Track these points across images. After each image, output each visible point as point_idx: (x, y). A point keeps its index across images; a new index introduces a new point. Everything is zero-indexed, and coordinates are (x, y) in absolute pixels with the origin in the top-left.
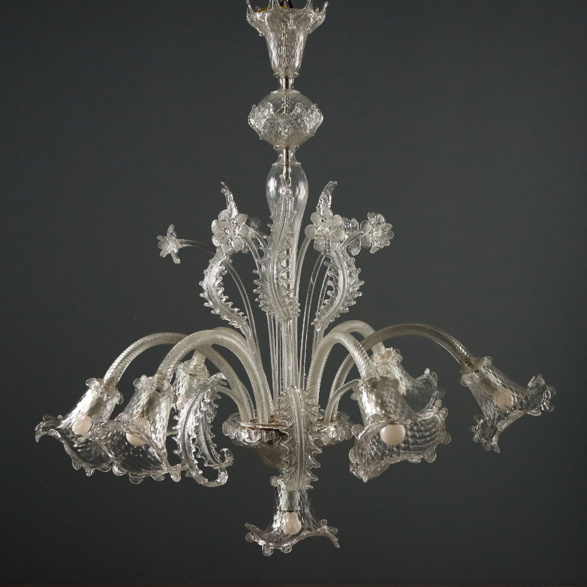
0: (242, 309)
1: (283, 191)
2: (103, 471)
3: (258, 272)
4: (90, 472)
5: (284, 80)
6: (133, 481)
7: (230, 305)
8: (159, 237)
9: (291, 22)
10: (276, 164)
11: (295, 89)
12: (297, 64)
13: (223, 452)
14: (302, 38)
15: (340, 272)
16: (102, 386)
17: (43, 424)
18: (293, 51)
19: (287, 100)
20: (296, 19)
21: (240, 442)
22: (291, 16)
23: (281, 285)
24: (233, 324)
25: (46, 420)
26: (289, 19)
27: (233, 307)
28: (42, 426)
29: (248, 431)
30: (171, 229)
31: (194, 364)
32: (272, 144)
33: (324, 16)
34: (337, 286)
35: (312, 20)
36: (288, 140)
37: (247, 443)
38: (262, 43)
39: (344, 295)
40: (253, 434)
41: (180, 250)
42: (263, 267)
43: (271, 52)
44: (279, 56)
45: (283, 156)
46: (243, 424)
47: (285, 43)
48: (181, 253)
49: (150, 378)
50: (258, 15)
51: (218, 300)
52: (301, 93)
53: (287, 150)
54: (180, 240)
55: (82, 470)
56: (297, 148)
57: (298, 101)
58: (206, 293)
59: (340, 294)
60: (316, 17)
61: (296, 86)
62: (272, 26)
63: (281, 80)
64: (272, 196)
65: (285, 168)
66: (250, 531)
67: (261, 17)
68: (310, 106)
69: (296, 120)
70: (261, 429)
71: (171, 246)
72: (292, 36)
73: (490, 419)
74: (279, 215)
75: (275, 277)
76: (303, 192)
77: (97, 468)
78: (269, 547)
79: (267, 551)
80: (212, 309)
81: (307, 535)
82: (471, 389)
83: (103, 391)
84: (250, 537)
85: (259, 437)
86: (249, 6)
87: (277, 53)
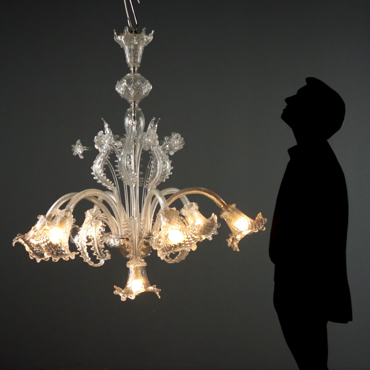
1: (130, 122)
2: (45, 260)
3: (117, 161)
4: (39, 260)
5: (133, 68)
6: (54, 261)
7: (105, 178)
8: (73, 146)
9: (135, 40)
10: (129, 109)
11: (138, 73)
12: (139, 60)
13: (106, 252)
14: (141, 49)
15: (158, 162)
16: (46, 219)
17: (16, 238)
18: (137, 54)
19: (134, 78)
20: (137, 39)
21: (110, 245)
22: (135, 38)
24: (109, 188)
25: (19, 236)
27: (107, 179)
29: (114, 239)
30: (78, 141)
31: (95, 210)
32: (127, 100)
33: (152, 37)
34: (156, 168)
35: (145, 39)
36: (134, 98)
37: (113, 245)
38: (123, 50)
39: (160, 173)
40: (116, 240)
42: (120, 159)
44: (130, 57)
45: (132, 105)
46: (112, 236)
47: (133, 50)
48: (84, 153)
49: (62, 210)
51: (100, 176)
52: (141, 75)
53: (134, 102)
54: (83, 147)
55: (35, 259)
56: (139, 102)
57: (139, 79)
58: (94, 172)
59: (158, 172)
60: (148, 38)
61: (139, 71)
62: (126, 42)
63: (131, 68)
65: (133, 111)
66: (116, 289)
67: (120, 38)
68: (145, 81)
69: (138, 88)
70: (120, 238)
71: (79, 150)
72: (136, 47)
75: (125, 163)
76: (142, 124)
77: (42, 258)
78: (124, 296)
79: (123, 299)
80: (98, 180)
81: (142, 290)
82: (226, 220)
83: (46, 221)
84: (116, 292)
85: (118, 242)
86: (115, 33)
87: (129, 55)
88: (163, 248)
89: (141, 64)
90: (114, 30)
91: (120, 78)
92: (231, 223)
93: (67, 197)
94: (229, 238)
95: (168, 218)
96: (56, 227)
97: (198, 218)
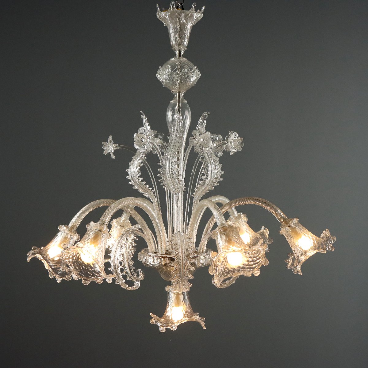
0: (151, 186)
1: (177, 117)
2: (66, 280)
3: (160, 164)
4: (59, 280)
5: (178, 52)
6: (84, 283)
7: (144, 184)
8: (103, 143)
9: (183, 18)
10: (172, 101)
11: (185, 57)
12: (186, 43)
13: (138, 271)
14: (189, 26)
15: (209, 165)
16: (68, 230)
17: (32, 252)
18: (184, 35)
19: (179, 64)
20: (185, 17)
21: (148, 265)
22: (183, 15)
23: (174, 171)
24: (146, 195)
25: (34, 249)
26: (181, 16)
27: (146, 184)
28: (31, 253)
29: (153, 258)
30: (110, 138)
31: (123, 219)
32: (170, 89)
33: (202, 15)
34: (207, 174)
35: (195, 17)
36: (179, 87)
37: (152, 265)
38: (166, 29)
39: (211, 179)
40: (155, 259)
41: (115, 151)
42: (164, 161)
43: (171, 35)
44: (176, 38)
45: (177, 96)
46: (150, 254)
47: (179, 30)
48: (115, 153)
50: (163, 14)
51: (137, 180)
52: (188, 60)
53: (179, 93)
54: (115, 145)
55: (54, 278)
56: (185, 92)
57: (186, 65)
58: (130, 176)
59: (209, 178)
60: (198, 16)
62: (171, 20)
63: (176, 52)
64: (169, 120)
65: (177, 104)
66: (153, 318)
67: (165, 15)
68: (193, 68)
69: (184, 75)
70: (160, 257)
71: (110, 148)
73: (297, 255)
74: (174, 131)
75: (171, 167)
77: (63, 278)
78: (164, 327)
79: (163, 329)
80: (134, 186)
81: (186, 320)
82: (285, 237)
83: (68, 232)
84: (153, 321)
85: (158, 261)
86: (158, 8)
87: (174, 36)
88: (220, 272)
89: (187, 47)
90: (157, 5)
91: (162, 62)
92: (293, 241)
93: (95, 205)
94: (288, 258)
96: (89, 244)
97: (246, 231)
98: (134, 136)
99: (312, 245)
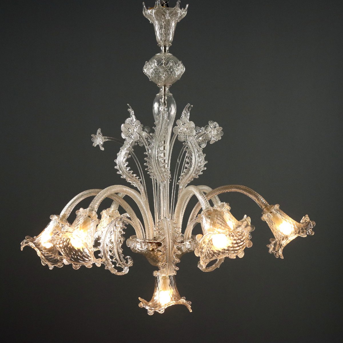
0: (138, 175)
1: (162, 109)
2: (58, 267)
3: (147, 153)
4: (51, 267)
5: (163, 47)
6: (75, 268)
7: (131, 173)
8: (92, 135)
9: (168, 15)
10: (158, 94)
11: (170, 52)
12: (171, 38)
13: (127, 258)
14: (173, 24)
15: (193, 154)
16: (59, 219)
17: (25, 241)
18: (169, 31)
19: (165, 59)
20: (170, 14)
21: (136, 250)
22: (168, 12)
23: (159, 160)
24: (134, 185)
25: (27, 238)
26: (166, 13)
27: (133, 173)
28: (24, 242)
29: (141, 243)
30: (99, 131)
31: (112, 210)
32: (156, 83)
33: (186, 12)
34: (191, 162)
35: (179, 14)
36: (165, 81)
37: (140, 250)
38: (152, 26)
39: (195, 168)
40: (143, 245)
41: (104, 143)
42: (150, 151)
43: (156, 32)
44: (161, 34)
45: (162, 90)
46: (138, 240)
47: (164, 27)
48: (105, 145)
50: (149, 11)
51: (125, 170)
52: (173, 55)
53: (165, 86)
54: (104, 137)
55: (47, 265)
56: (170, 86)
57: (171, 59)
58: (118, 166)
59: (193, 166)
60: (182, 13)
61: (170, 51)
62: (157, 17)
63: (161, 47)
64: (156, 112)
65: (163, 96)
66: (141, 302)
67: (151, 12)
68: (178, 62)
69: (170, 69)
70: (148, 242)
71: (99, 140)
72: (168, 23)
73: (278, 240)
74: (159, 122)
75: (156, 156)
76: (173, 111)
77: (55, 265)
78: (152, 310)
79: (151, 313)
80: (121, 175)
81: (173, 303)
82: (267, 222)
83: (60, 221)
84: (141, 305)
85: (146, 247)
86: (144, 6)
87: (160, 32)
88: (206, 255)
90: (143, 3)
92: (274, 226)
93: (85, 194)
95: (212, 219)
96: (79, 229)
98: (122, 127)
99: (293, 230)
